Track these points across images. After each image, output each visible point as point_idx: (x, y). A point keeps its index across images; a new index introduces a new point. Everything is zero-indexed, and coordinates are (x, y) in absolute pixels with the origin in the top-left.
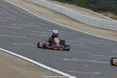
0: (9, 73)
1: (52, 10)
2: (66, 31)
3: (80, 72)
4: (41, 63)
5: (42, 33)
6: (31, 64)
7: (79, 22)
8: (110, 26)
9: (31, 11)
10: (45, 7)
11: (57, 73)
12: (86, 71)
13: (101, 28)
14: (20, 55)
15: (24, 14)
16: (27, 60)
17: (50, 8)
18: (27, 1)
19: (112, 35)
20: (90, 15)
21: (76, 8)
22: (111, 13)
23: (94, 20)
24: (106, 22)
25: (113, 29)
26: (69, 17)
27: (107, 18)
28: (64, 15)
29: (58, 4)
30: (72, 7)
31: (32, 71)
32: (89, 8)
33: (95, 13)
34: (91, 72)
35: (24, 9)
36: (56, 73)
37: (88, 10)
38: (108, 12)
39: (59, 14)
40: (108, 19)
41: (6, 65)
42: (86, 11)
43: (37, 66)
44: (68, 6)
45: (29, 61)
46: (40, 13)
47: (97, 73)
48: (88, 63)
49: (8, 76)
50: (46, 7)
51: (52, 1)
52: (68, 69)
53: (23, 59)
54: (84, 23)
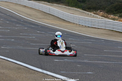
1: (41, 11)
4: (31, 66)
5: (30, 35)
6: (21, 66)
7: (69, 22)
9: (18, 13)
10: (32, 8)
11: (48, 75)
12: (78, 71)
13: (92, 27)
14: (9, 58)
15: (11, 17)
17: (38, 9)
18: (14, 3)
19: (104, 34)
20: (80, 14)
21: (65, 8)
22: (101, 11)
23: (84, 19)
25: (104, 28)
26: (58, 17)
27: (97, 17)
28: (53, 15)
29: (46, 4)
30: (61, 6)
31: (22, 73)
32: (79, 7)
33: (85, 12)
34: (84, 72)
36: (47, 74)
37: (78, 9)
38: (99, 11)
39: (47, 15)
40: (98, 17)
42: (75, 10)
43: (27, 69)
44: (57, 6)
45: (18, 64)
47: (90, 73)
48: (80, 63)
50: (34, 8)
51: (40, 2)
52: (60, 69)
53: (12, 62)
54: (74, 23)
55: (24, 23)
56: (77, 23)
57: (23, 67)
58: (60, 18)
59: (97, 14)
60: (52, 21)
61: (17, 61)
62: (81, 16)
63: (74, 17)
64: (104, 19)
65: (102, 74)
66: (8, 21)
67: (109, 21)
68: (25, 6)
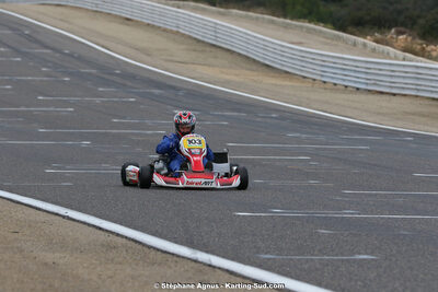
0: (36, 276)
1: (183, 35)
2: (239, 111)
4: (154, 234)
5: (148, 122)
9: (103, 47)
10: (153, 26)
11: (214, 267)
12: (321, 252)
13: (369, 91)
14: (72, 209)
15: (80, 58)
16: (101, 226)
18: (87, 10)
19: (414, 114)
20: (327, 44)
21: (273, 22)
22: (402, 33)
23: (341, 61)
24: (388, 68)
25: (414, 93)
27: (388, 53)
28: (228, 50)
29: (203, 11)
30: (257, 19)
32: (320, 20)
33: (345, 35)
34: (343, 255)
35: (75, 40)
36: (210, 265)
37: (318, 27)
38: (393, 30)
39: (208, 49)
40: (392, 55)
41: (21, 251)
42: (309, 31)
43: (140, 247)
44: (241, 17)
45: (107, 231)
47: (365, 257)
48: (327, 222)
50: (159, 27)
51: (181, 3)
52: (255, 247)
53: (84, 223)
54: (305, 77)
56: (314, 77)
58: (254, 60)
59: (387, 44)
60: (224, 70)
61: (101, 218)
63: (303, 54)
64: (411, 61)
65: (409, 261)
66: (70, 74)
67: (431, 69)
68: (128, 19)
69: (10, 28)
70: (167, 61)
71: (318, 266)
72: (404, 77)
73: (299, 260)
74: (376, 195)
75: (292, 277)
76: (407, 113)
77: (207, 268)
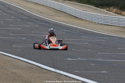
0: (10, 76)
1: (52, 8)
2: (68, 30)
3: (86, 72)
5: (42, 32)
6: (33, 66)
7: (81, 19)
8: (114, 22)
9: (29, 11)
10: (44, 5)
12: (92, 70)
13: (105, 24)
15: (23, 14)
17: (50, 6)
19: (118, 31)
20: (93, 11)
21: (78, 5)
22: (115, 8)
23: (97, 16)
24: (110, 18)
25: (118, 25)
26: (70, 14)
27: (110, 14)
28: (65, 12)
30: (73, 3)
31: (35, 73)
32: (91, 4)
33: (98, 8)
34: (98, 71)
35: (21, 9)
36: (60, 74)
37: (90, 6)
38: (112, 7)
39: (59, 12)
40: (112, 14)
41: (6, 69)
42: (88, 7)
43: (40, 68)
44: (69, 3)
45: (30, 63)
46: (39, 12)
48: (94, 62)
49: (9, 80)
50: (45, 6)
52: (73, 69)
54: (87, 20)
55: (36, 21)
56: (89, 20)
57: (35, 66)
58: (72, 15)
59: (110, 11)
60: (64, 18)
61: (29, 60)
62: (94, 13)
64: (117, 16)
66: (20, 19)
67: (123, 18)
68: (36, 3)
69: (3, 5)
70: (47, 15)
71: (91, 74)
72: (115, 21)
73: (85, 73)
74: (107, 54)
75: (83, 78)
76: (116, 31)
77: (59, 74)
